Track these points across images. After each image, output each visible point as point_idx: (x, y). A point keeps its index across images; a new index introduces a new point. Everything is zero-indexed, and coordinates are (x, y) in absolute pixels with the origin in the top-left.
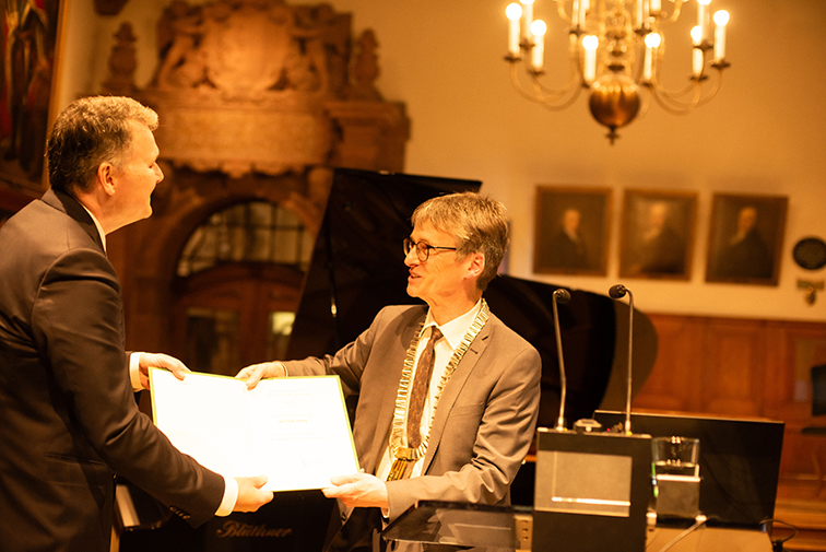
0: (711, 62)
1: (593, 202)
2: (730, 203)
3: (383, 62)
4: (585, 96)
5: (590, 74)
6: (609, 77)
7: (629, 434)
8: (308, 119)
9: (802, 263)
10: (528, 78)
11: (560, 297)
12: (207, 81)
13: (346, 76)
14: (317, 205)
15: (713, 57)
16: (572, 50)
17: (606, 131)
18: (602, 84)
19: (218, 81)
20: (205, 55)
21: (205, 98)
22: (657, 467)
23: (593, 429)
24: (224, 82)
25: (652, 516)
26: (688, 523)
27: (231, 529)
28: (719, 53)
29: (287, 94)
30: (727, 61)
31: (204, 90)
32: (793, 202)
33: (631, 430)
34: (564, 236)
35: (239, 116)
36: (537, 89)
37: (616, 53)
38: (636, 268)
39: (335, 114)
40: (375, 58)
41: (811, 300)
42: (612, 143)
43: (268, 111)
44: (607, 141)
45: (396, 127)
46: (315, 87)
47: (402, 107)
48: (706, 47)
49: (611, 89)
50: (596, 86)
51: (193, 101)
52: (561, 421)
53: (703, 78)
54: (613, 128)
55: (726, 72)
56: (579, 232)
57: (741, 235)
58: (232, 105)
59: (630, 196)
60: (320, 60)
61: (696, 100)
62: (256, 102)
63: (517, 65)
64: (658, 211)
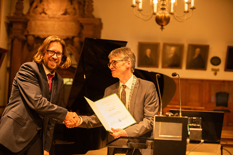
0: (190, 7)
1: (154, 47)
2: (193, 47)
3: (94, 7)
4: (154, 17)
5: (155, 11)
6: (161, 11)
7: (181, 116)
8: (73, 23)
9: (213, 64)
10: (138, 12)
11: (158, 76)
12: (44, 12)
13: (84, 11)
14: (76, 48)
15: (191, 6)
16: (151, 4)
17: (160, 27)
18: (159, 13)
19: (47, 12)
20: (43, 5)
21: (43, 17)
22: (189, 126)
23: (171, 115)
24: (49, 12)
25: (188, 140)
26: (199, 142)
27: (57, 142)
28: (192, 5)
29: (67, 16)
30: (195, 7)
31: (43, 15)
32: (211, 47)
33: (182, 115)
34: (146, 56)
35: (53, 22)
36: (140, 14)
37: (163, 5)
38: (166, 65)
39: (81, 22)
40: (92, 6)
41: (216, 74)
42: (162, 30)
43: (62, 21)
44: (161, 30)
45: (98, 26)
46: (75, 14)
47: (100, 20)
48: (189, 3)
49: (162, 15)
50: (158, 14)
51: (40, 18)
52: (161, 113)
53: (188, 12)
54: (162, 26)
55: (194, 10)
56: (150, 55)
57: (196, 56)
58: (52, 19)
59: (165, 45)
60: (76, 6)
61: (185, 18)
62: (58, 18)
63: (135, 8)
64: (173, 49)
